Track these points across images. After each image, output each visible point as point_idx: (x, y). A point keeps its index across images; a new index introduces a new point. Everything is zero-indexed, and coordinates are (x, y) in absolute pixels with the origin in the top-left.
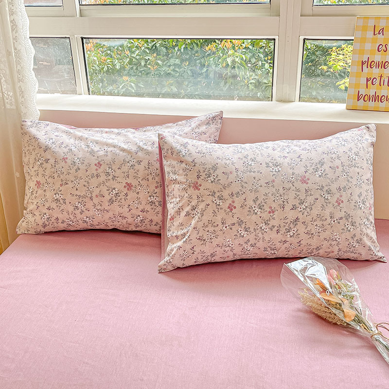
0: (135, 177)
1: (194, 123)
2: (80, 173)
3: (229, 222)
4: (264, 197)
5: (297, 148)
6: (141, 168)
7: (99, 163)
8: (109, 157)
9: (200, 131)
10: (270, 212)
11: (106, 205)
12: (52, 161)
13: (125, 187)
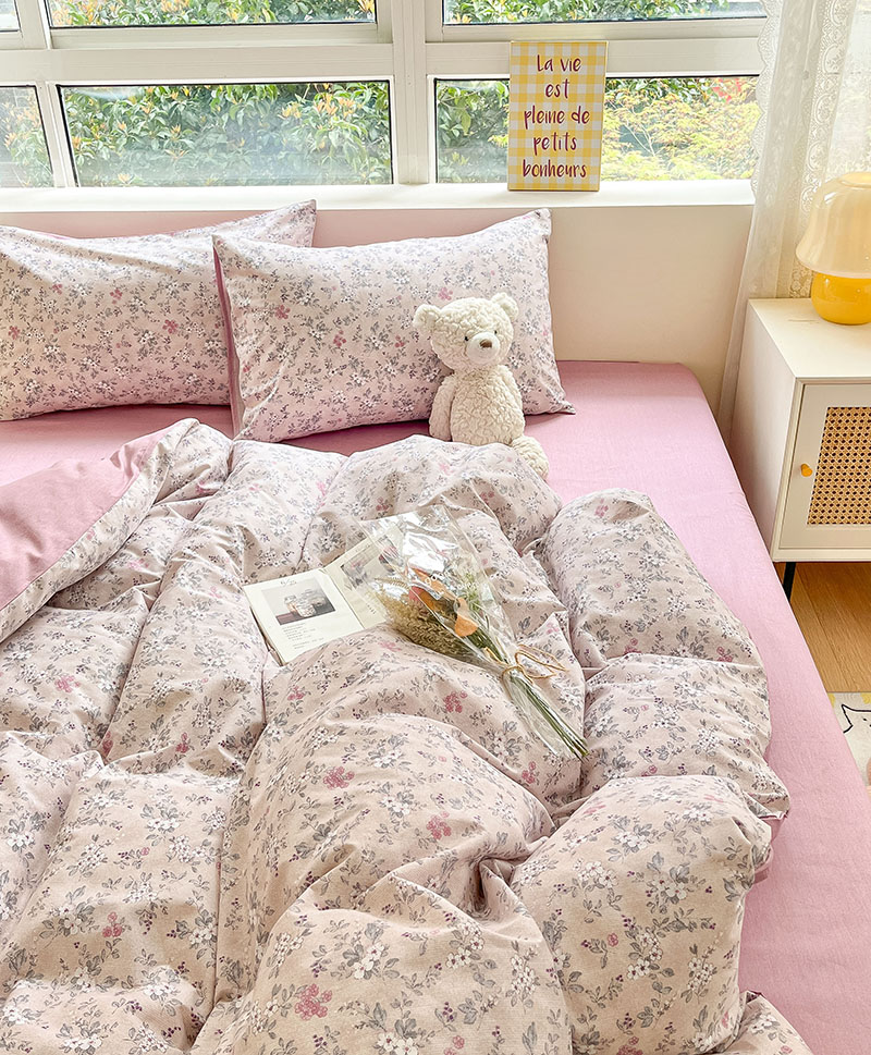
0: (180, 311)
1: (269, 221)
2: (86, 310)
3: (337, 364)
4: (387, 323)
5: (432, 249)
6: (189, 294)
7: (117, 291)
8: (134, 281)
9: (281, 232)
10: (397, 345)
11: (135, 360)
12: (35, 292)
13: (165, 327)
